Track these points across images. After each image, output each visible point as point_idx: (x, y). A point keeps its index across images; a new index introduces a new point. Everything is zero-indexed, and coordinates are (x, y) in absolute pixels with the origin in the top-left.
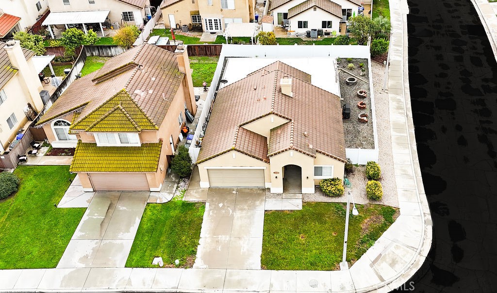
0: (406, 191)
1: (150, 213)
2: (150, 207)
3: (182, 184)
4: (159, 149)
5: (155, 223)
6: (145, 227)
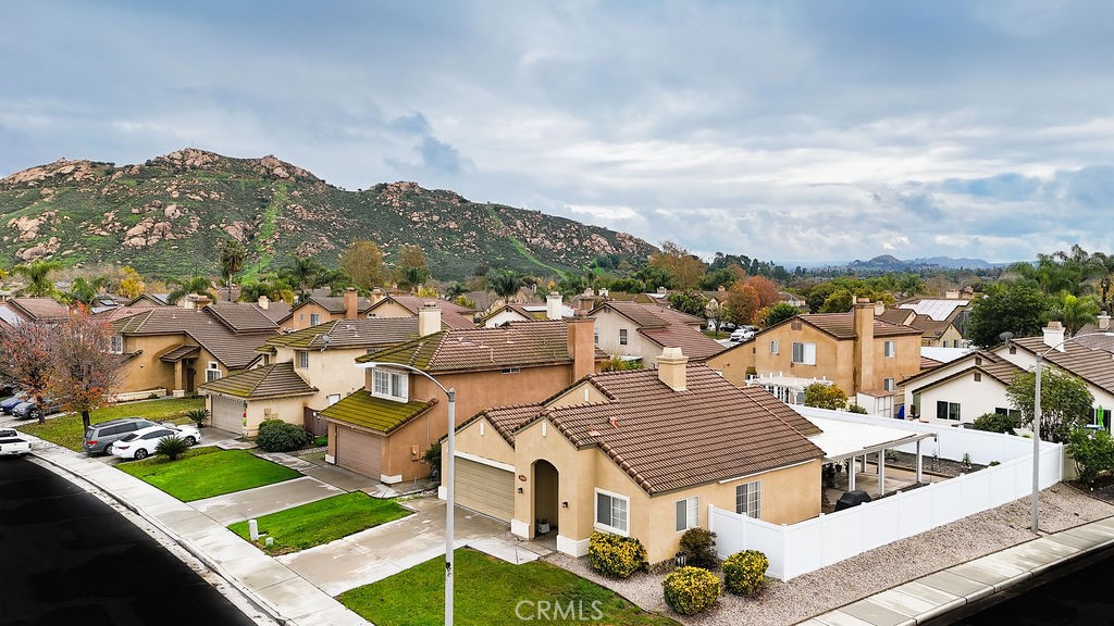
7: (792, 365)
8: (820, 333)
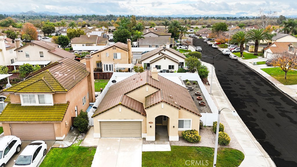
0: (244, 141)
1: (52, 154)
2: (53, 150)
3: (80, 136)
4: (66, 107)
5: (55, 161)
6: (46, 163)
7: (114, 59)
8: (122, 50)
